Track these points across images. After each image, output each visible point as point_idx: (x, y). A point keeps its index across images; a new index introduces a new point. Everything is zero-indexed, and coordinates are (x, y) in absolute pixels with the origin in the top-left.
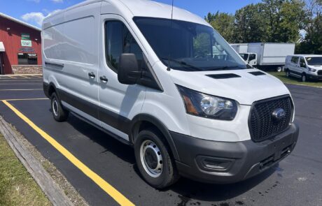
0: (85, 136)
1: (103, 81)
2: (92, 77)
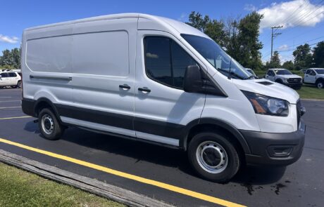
0: (100, 151)
1: (144, 92)
2: (124, 89)
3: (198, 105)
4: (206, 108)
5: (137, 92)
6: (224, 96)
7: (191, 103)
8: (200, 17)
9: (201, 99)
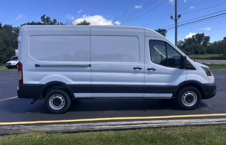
1: (151, 70)
2: (137, 69)
3: (183, 75)
4: (187, 76)
5: (146, 71)
6: (195, 69)
7: (179, 74)
8: (50, 20)
9: (185, 71)
